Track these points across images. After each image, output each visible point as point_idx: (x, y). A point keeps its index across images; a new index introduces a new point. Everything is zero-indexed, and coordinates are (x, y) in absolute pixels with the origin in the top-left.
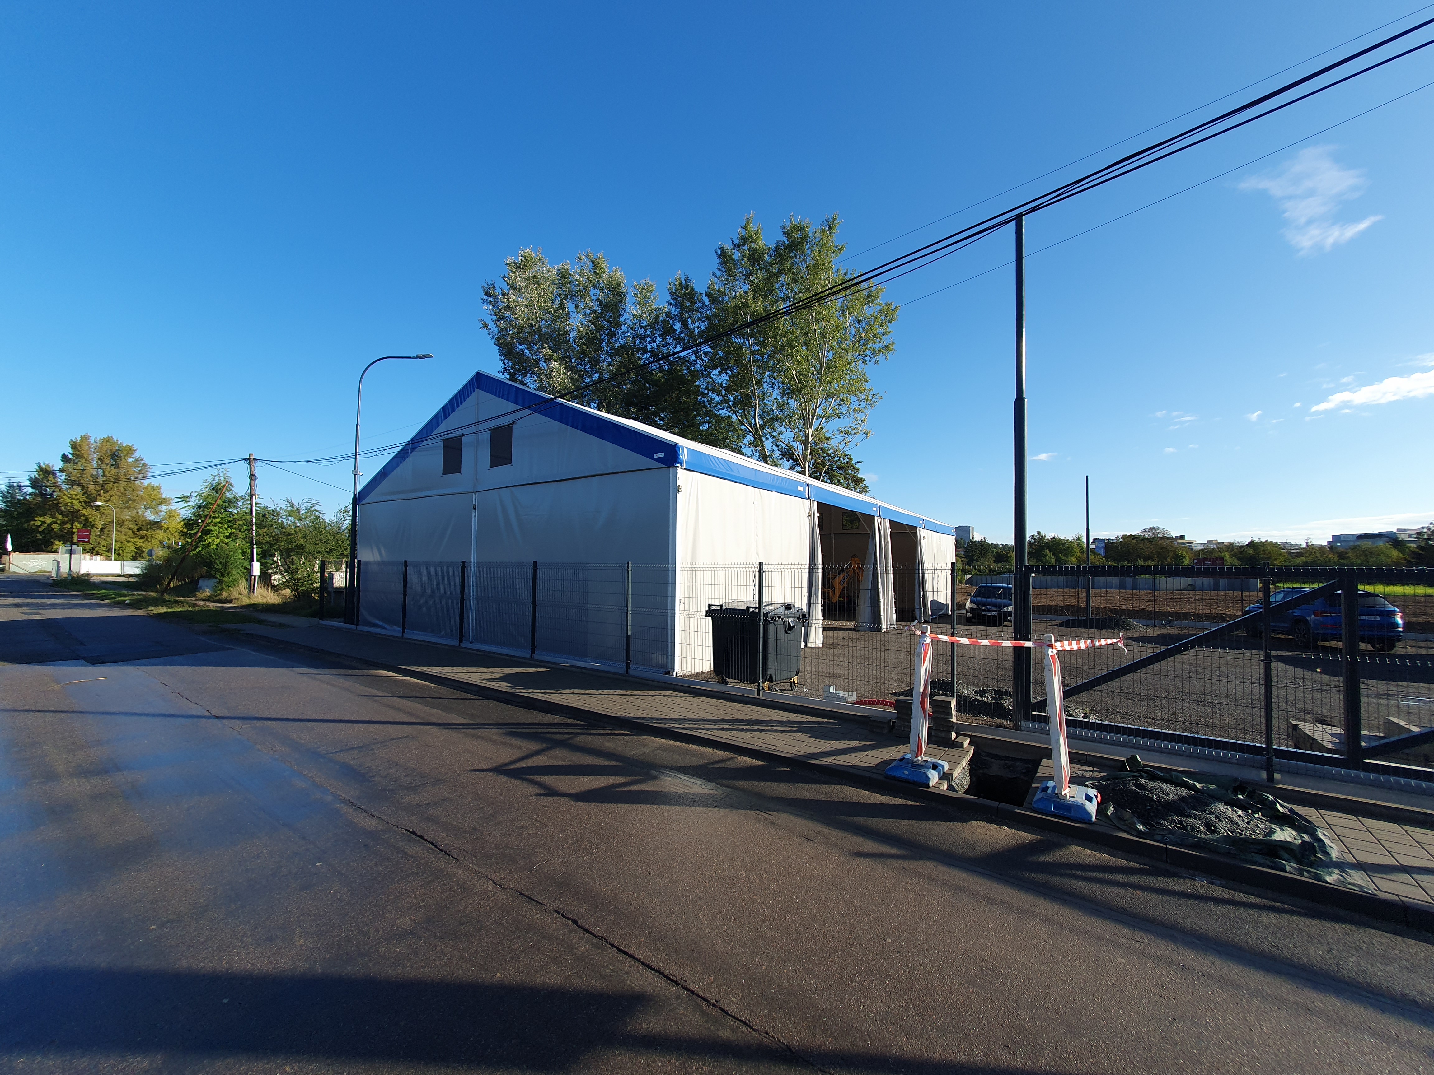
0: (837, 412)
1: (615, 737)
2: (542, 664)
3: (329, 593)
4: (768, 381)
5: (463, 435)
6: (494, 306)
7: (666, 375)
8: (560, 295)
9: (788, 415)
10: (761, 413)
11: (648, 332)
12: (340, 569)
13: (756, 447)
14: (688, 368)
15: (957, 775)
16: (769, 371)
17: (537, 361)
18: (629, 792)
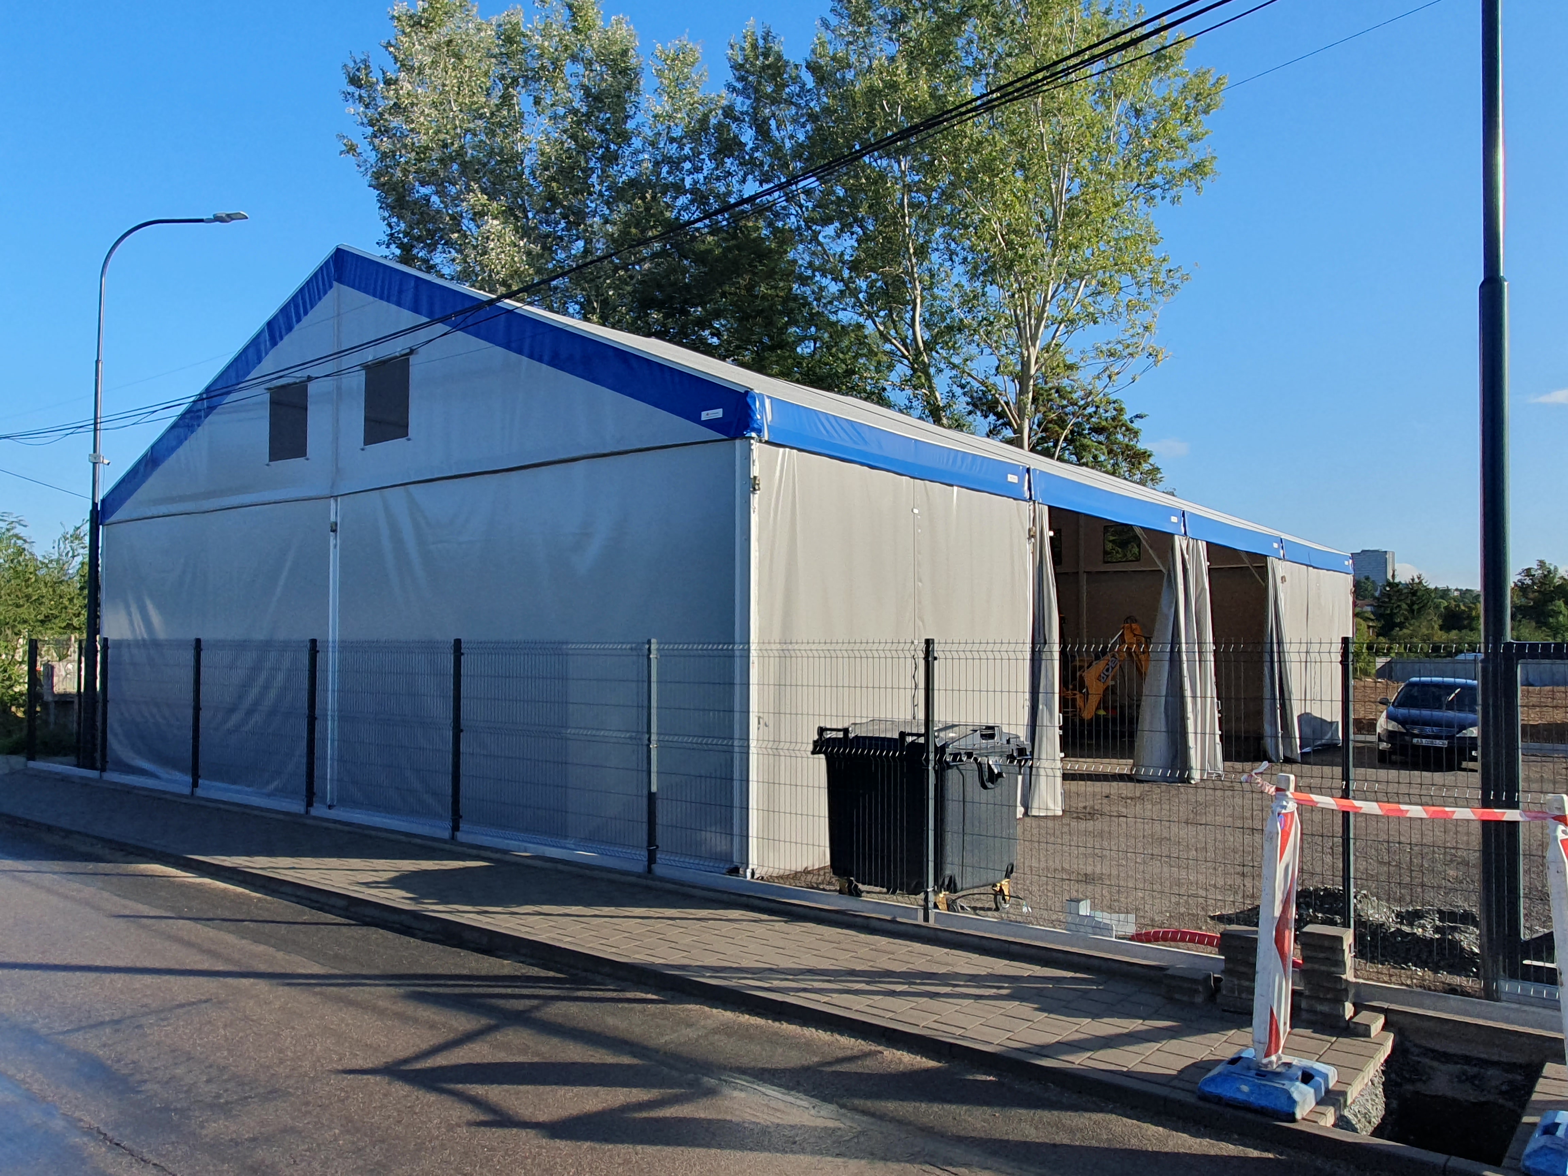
0: (1091, 310)
1: (626, 1005)
2: (474, 852)
3: (45, 705)
4: (942, 247)
5: (310, 379)
6: (367, 106)
7: (724, 240)
8: (503, 78)
9: (984, 319)
10: (927, 315)
11: (687, 150)
12: (66, 656)
13: (915, 388)
14: (770, 224)
15: (1355, 1094)
16: (944, 225)
17: (456, 219)
18: (657, 1120)
